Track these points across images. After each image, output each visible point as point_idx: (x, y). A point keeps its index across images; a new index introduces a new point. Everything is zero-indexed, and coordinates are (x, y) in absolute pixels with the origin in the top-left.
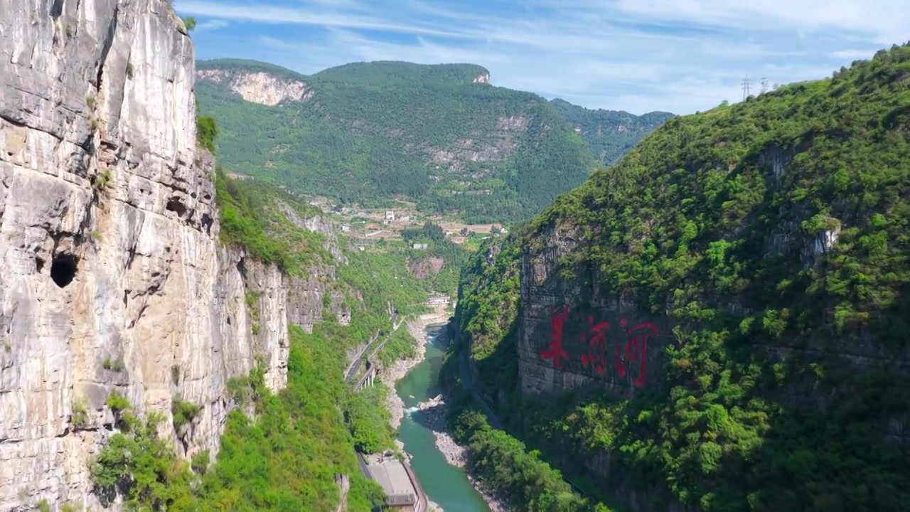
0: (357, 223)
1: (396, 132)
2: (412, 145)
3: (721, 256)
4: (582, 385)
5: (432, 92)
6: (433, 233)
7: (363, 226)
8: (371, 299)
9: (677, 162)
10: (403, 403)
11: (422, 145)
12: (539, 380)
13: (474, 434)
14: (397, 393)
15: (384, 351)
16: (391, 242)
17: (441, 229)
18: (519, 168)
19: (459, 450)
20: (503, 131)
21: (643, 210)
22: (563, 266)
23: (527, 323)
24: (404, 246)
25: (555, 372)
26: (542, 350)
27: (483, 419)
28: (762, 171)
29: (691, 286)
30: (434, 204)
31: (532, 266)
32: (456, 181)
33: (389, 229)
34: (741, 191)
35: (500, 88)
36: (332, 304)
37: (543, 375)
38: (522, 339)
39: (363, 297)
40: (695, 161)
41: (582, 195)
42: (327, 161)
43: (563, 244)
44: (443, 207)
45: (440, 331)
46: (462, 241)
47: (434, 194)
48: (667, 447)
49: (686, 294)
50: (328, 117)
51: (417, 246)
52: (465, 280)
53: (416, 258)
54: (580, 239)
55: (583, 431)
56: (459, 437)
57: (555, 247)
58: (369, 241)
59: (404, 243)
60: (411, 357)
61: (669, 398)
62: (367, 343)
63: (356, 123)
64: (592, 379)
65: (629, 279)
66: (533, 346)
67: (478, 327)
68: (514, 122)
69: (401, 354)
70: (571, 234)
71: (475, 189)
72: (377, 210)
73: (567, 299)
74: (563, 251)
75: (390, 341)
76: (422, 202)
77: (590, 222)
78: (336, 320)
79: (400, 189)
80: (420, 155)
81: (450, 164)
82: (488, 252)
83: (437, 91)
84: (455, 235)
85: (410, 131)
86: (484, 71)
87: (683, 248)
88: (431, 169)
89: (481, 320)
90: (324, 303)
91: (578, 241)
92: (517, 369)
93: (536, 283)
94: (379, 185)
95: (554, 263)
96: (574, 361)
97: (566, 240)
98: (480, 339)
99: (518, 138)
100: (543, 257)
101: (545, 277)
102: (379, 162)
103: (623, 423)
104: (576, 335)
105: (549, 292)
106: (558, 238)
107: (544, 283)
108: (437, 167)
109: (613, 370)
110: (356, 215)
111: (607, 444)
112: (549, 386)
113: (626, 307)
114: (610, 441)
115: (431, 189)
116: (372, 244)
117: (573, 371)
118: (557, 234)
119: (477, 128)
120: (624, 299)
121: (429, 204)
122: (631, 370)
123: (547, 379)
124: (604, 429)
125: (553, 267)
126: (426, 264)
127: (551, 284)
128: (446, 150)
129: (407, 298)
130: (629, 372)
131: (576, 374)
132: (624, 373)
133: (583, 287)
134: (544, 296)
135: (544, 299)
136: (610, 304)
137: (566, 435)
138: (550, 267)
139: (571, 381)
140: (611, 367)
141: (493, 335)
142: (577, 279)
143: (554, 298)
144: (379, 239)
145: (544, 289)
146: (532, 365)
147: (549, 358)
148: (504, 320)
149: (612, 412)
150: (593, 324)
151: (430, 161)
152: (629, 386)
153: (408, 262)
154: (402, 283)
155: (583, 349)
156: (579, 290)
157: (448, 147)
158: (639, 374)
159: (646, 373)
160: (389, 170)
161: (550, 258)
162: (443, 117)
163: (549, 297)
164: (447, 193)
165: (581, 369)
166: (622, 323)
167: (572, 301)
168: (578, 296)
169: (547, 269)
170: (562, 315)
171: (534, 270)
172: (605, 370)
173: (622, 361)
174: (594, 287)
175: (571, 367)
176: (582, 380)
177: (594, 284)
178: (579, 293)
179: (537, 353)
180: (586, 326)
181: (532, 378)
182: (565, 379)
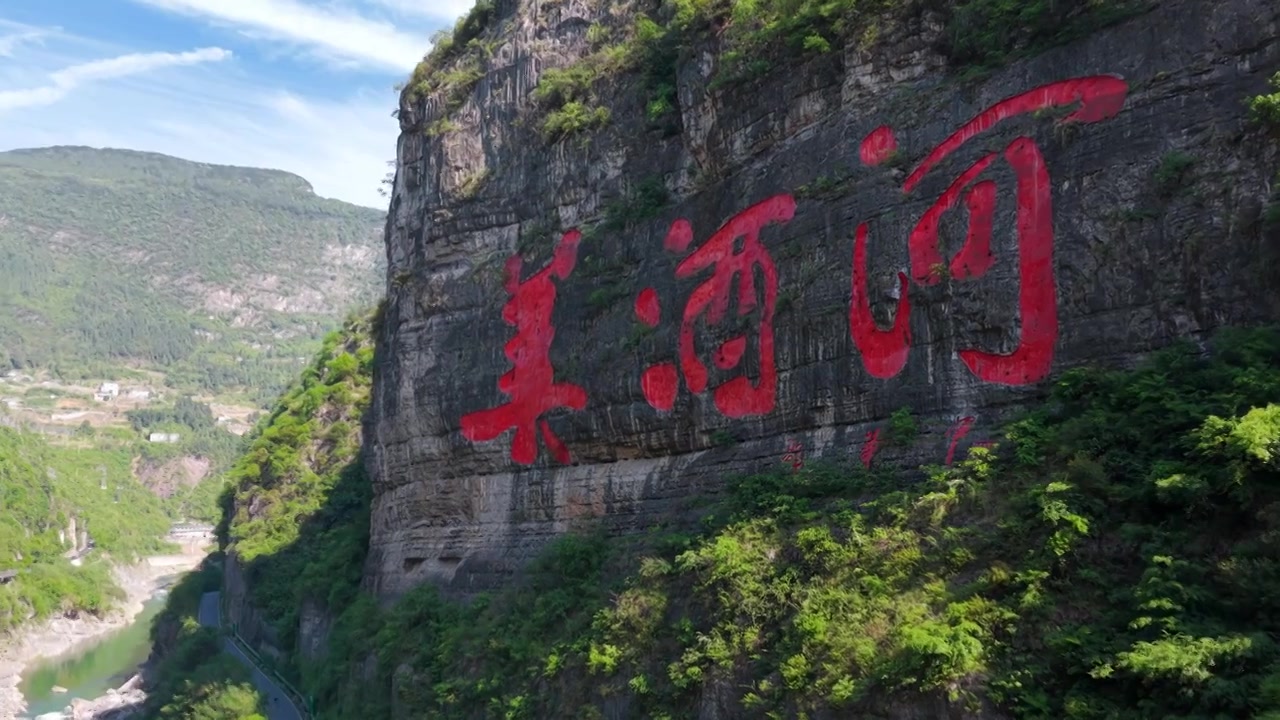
0: (36, 398)
1: (136, 256)
2: (166, 278)
5: (209, 197)
6: (190, 416)
7: (49, 403)
11: (184, 279)
12: (448, 530)
16: (106, 429)
17: (209, 411)
20: (334, 266)
23: (411, 340)
24: (130, 437)
25: (516, 484)
26: (464, 416)
27: (241, 700)
30: (201, 376)
32: (245, 342)
33: (103, 409)
35: (330, 200)
37: (468, 508)
43: (547, 46)
44: (216, 380)
47: (202, 362)
51: (156, 437)
53: (151, 458)
55: (716, 647)
58: (60, 426)
59: (133, 432)
60: (94, 612)
63: (60, 235)
66: (431, 410)
68: (353, 254)
70: (581, 7)
71: (279, 356)
72: (84, 382)
73: (568, 213)
74: (551, 63)
76: (180, 370)
79: (137, 349)
80: (179, 296)
81: (235, 314)
83: (217, 195)
84: (235, 421)
85: (164, 255)
86: (307, 184)
88: (198, 319)
93: (447, 196)
94: (94, 341)
95: (514, 113)
96: (609, 409)
97: (561, 29)
98: (256, 502)
99: (359, 278)
100: (471, 111)
101: (481, 169)
102: (98, 301)
103: (1049, 528)
104: (616, 309)
105: (497, 214)
106: (530, 33)
107: (476, 189)
108: (211, 318)
109: (830, 365)
110: (37, 385)
111: (958, 666)
112: (493, 539)
113: (882, 90)
114: (977, 647)
115: (197, 351)
116: (62, 432)
117: (604, 450)
118: (527, 23)
119: (288, 258)
120: (871, 61)
121: (191, 376)
122: (952, 323)
123: (483, 517)
124: (885, 602)
125: (515, 123)
126: (172, 471)
127: (502, 183)
128: (229, 289)
129: (122, 526)
130: (940, 341)
131: (613, 461)
132: (902, 357)
133: (634, 146)
134: (477, 233)
135: (475, 244)
136: (783, 129)
137: (604, 690)
138: (501, 129)
139: (592, 494)
140: (820, 353)
141: (294, 487)
142: (610, 122)
143: (517, 226)
144: (79, 425)
145: (478, 209)
146: (425, 486)
147: (493, 436)
148: (326, 448)
149: (890, 521)
150: (691, 245)
151: (199, 307)
152: (944, 405)
153: (136, 465)
154: (116, 498)
155: (653, 347)
156: (620, 162)
157: (232, 286)
158: (1013, 324)
159: (1072, 305)
160: (116, 316)
161: (500, 102)
162: (227, 236)
163: (497, 230)
164: (228, 360)
165: (639, 433)
166: (868, 155)
167: (590, 207)
168: (617, 177)
169: (487, 143)
170: (549, 267)
171: (441, 154)
172: (781, 385)
173: (891, 300)
174: (689, 120)
175: (595, 435)
176: (644, 478)
177: (689, 108)
178: (617, 172)
179: (447, 432)
180: (659, 265)
181: (421, 532)
182: (559, 497)
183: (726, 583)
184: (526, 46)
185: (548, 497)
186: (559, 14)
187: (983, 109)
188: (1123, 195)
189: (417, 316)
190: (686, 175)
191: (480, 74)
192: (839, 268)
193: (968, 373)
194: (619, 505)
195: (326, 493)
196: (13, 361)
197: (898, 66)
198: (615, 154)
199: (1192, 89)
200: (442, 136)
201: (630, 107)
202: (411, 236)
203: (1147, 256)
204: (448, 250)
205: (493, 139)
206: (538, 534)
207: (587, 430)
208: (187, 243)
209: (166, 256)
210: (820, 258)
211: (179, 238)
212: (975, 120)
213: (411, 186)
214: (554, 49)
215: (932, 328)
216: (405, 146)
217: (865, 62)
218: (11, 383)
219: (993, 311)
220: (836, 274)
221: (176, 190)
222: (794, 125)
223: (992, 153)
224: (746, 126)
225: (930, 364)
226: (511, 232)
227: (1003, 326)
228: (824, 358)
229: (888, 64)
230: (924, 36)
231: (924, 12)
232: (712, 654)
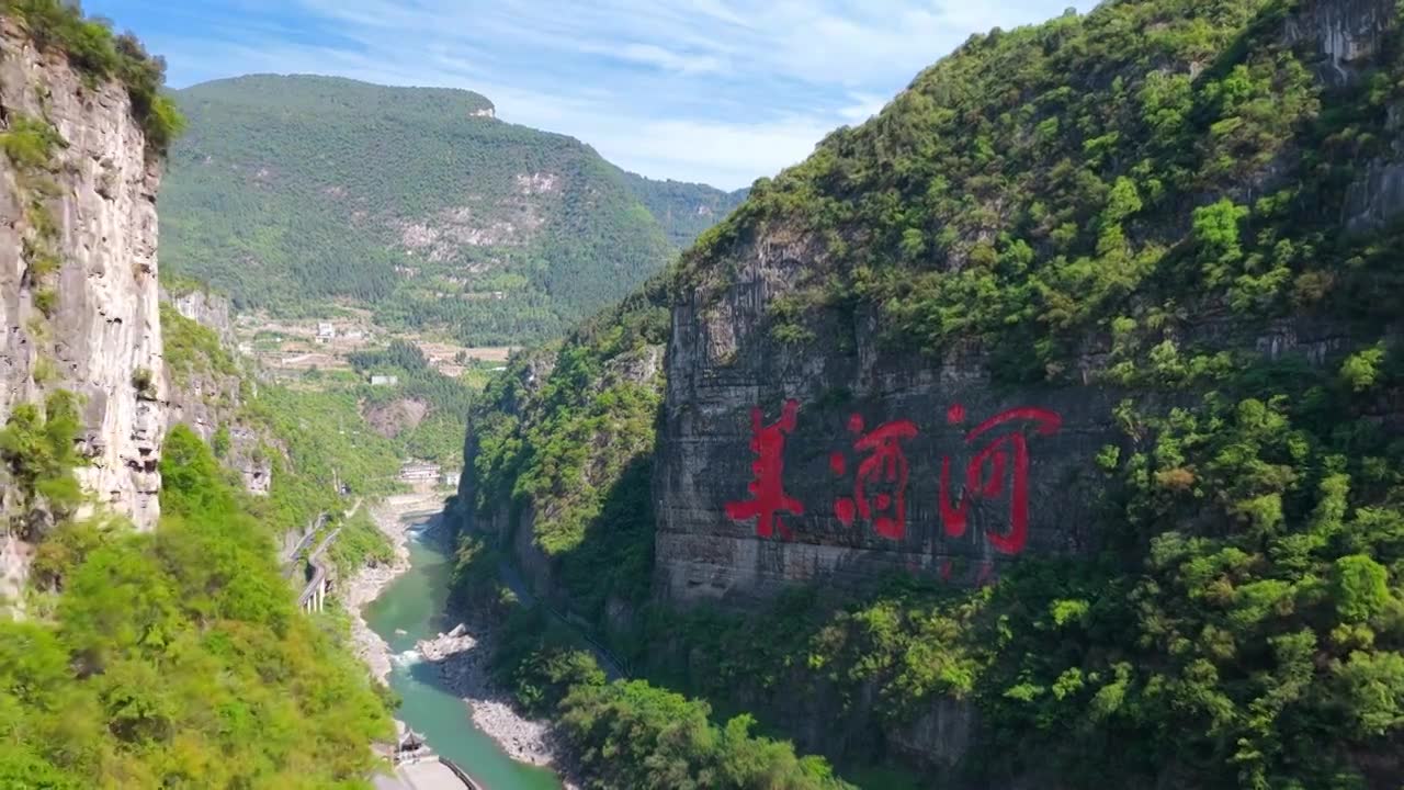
0: (265, 342)
1: (335, 192)
2: (363, 214)
3: (1231, 233)
4: (837, 568)
5: (398, 127)
6: (406, 359)
7: (275, 345)
8: (305, 457)
9: (1047, 77)
10: (385, 645)
11: (381, 215)
13: (566, 694)
14: (369, 626)
15: (338, 548)
16: (331, 372)
17: (420, 353)
18: (550, 258)
19: (532, 730)
20: (523, 196)
21: (976, 181)
22: (781, 317)
23: (690, 448)
24: (354, 381)
25: (761, 547)
26: (727, 502)
27: (586, 661)
28: (1298, 52)
29: (1153, 310)
30: (405, 313)
31: (701, 328)
32: (442, 277)
33: (324, 352)
34: (1252, 97)
35: (515, 126)
36: (233, 452)
37: (729, 555)
38: (676, 485)
39: (289, 452)
40: (1098, 67)
41: (812, 175)
42: (208, 236)
43: (774, 274)
44: (420, 317)
45: (428, 522)
46: (459, 373)
47: (405, 298)
48: (1205, 677)
49: (1142, 327)
51: (377, 380)
52: (479, 423)
53: (375, 401)
54: (817, 259)
55: (870, 663)
56: (527, 701)
57: (758, 281)
58: (290, 371)
59: (355, 376)
60: (386, 562)
61: (1148, 561)
62: (303, 533)
63: (263, 173)
64: (865, 551)
65: (970, 317)
67: (546, 482)
68: (541, 183)
69: (368, 556)
70: (796, 251)
71: (476, 290)
72: (301, 322)
73: (789, 388)
74: (777, 287)
75: (346, 531)
76: (383, 309)
77: (841, 225)
78: (241, 484)
79: (343, 287)
80: (379, 232)
81: (432, 248)
82: (526, 372)
83: (407, 125)
84: (445, 362)
85: (363, 192)
86: (488, 105)
87: (1113, 234)
88: (398, 255)
89: (551, 470)
90: (217, 449)
91: (812, 265)
92: (651, 554)
93: (711, 361)
94: (305, 280)
95: (754, 316)
96: (816, 518)
97: (783, 264)
98: (550, 506)
99: (548, 209)
100: (726, 306)
101: (733, 348)
102: (304, 241)
103: (998, 634)
104: (820, 460)
105: (744, 378)
106: (763, 263)
107: (731, 360)
109: (930, 524)
110: (262, 328)
111: (961, 686)
112: (746, 578)
113: (960, 381)
114: (968, 679)
115: (399, 288)
116: (292, 375)
117: (813, 538)
118: (761, 255)
119: (478, 190)
120: (955, 364)
121: (396, 313)
122: (983, 518)
123: (741, 563)
124: (939, 654)
125: (755, 323)
126: (396, 411)
127: (747, 360)
128: (424, 224)
129: (363, 468)
130: (979, 523)
131: (819, 545)
132: (963, 526)
133: (830, 357)
134: (731, 388)
135: (730, 394)
136: (912, 382)
137: (817, 678)
138: (746, 324)
139: (807, 562)
140: (925, 517)
141: (578, 497)
142: (817, 340)
143: (757, 388)
144: (307, 368)
145: (732, 373)
146: (700, 538)
147: (746, 517)
148: (599, 467)
149: (948, 615)
150: (862, 432)
151: (397, 242)
152: (979, 556)
153: (362, 408)
154: (353, 442)
155: (841, 488)
156: (822, 365)
157: (427, 220)
158: (1009, 524)
159: (1033, 521)
160: (322, 254)
161: (745, 305)
162: (418, 168)
163: (744, 388)
164: (428, 295)
165: (833, 533)
166: (952, 417)
167: (804, 390)
168: (820, 374)
169: (737, 330)
170: (779, 423)
171: (707, 333)
172: (907, 527)
173: (958, 499)
174: (861, 352)
175: (808, 529)
176: (834, 558)
177: (862, 346)
178: (820, 371)
179: (715, 510)
180: (844, 439)
181: (698, 566)
182: (787, 560)
183: (876, 633)
184: (763, 271)
185: (780, 558)
186: (782, 252)
187: (1004, 411)
188: (1055, 475)
189: (694, 434)
190: (860, 383)
191: (730, 283)
192: (935, 475)
193: (990, 542)
194: (821, 571)
195: (602, 501)
196: (234, 301)
198: (818, 360)
201: (827, 333)
203: (1061, 507)
204: (713, 395)
205: (740, 328)
206: (774, 579)
207: (803, 526)
210: (927, 467)
211: (373, 173)
212: (1000, 415)
213: (685, 343)
214: (779, 277)
215: (975, 517)
216: (679, 314)
217: (952, 365)
218: (239, 326)
219: (1001, 516)
220: (934, 477)
222: (917, 382)
223: (1005, 435)
224: (893, 372)
225: (974, 534)
227: (1005, 524)
228: (927, 520)
229: (963, 368)
232: (870, 667)
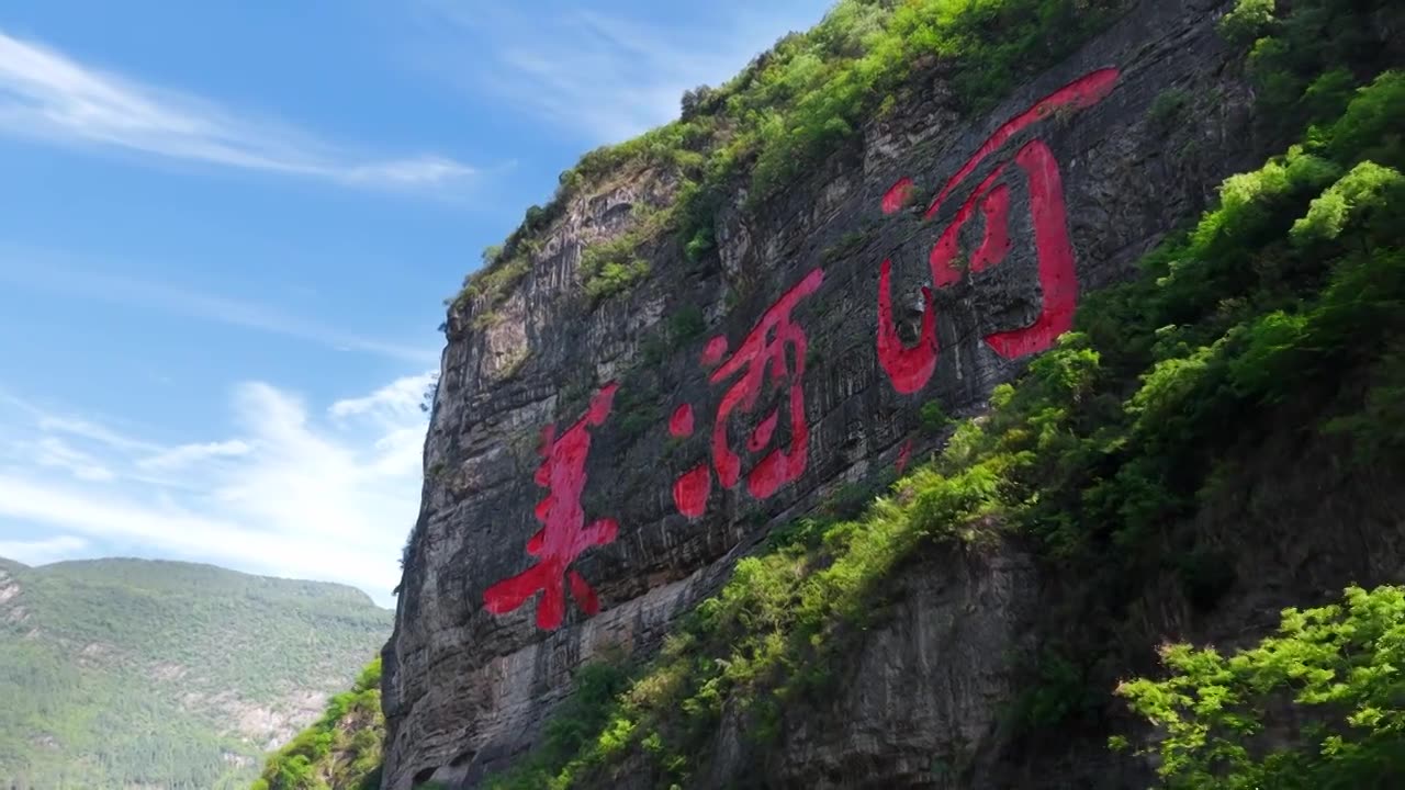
1: (172, 671)
5: (263, 607)
11: (220, 697)
12: (467, 727)
23: (440, 530)
25: (540, 654)
26: (488, 590)
31: (475, 341)
37: (487, 700)
43: (593, 232)
50: (34, 634)
54: (658, 192)
55: (737, 666)
57: (567, 249)
63: (93, 649)
70: (627, 194)
73: (606, 371)
79: (154, 775)
80: (213, 716)
81: (272, 736)
88: (231, 742)
93: (486, 380)
94: (110, 766)
95: (558, 294)
96: (640, 530)
97: (606, 216)
100: (518, 302)
101: (522, 352)
102: (121, 722)
104: (650, 434)
105: (536, 388)
106: (578, 223)
107: (516, 369)
108: (245, 740)
109: (859, 397)
112: (512, 721)
113: (902, 155)
115: (223, 779)
117: (635, 582)
118: (574, 216)
119: (337, 674)
120: (889, 132)
122: (974, 313)
123: (503, 701)
125: (558, 303)
127: (543, 359)
128: (268, 708)
130: (966, 336)
131: (645, 591)
132: (930, 366)
133: (673, 292)
134: (514, 412)
135: (512, 423)
136: (812, 222)
138: (544, 313)
139: (621, 633)
140: (850, 389)
142: (648, 279)
143: (555, 397)
145: (516, 386)
146: (443, 689)
147: (518, 605)
148: (346, 761)
150: (725, 355)
151: (232, 727)
155: (686, 455)
156: (659, 310)
157: (272, 704)
158: (1034, 294)
159: (1089, 257)
160: (139, 739)
161: (546, 289)
162: (273, 649)
163: (534, 404)
165: (671, 548)
167: (629, 357)
168: (656, 324)
169: (530, 329)
170: (584, 418)
171: (483, 344)
172: (813, 438)
173: (917, 313)
174: (725, 253)
175: (625, 565)
176: (675, 597)
177: (726, 241)
178: (655, 320)
179: (469, 616)
180: (693, 380)
181: (434, 741)
182: (586, 650)
183: (750, 610)
184: (572, 236)
185: (573, 654)
186: (606, 204)
187: (993, 132)
188: (1126, 151)
189: (447, 504)
190: (724, 304)
191: (526, 268)
192: (866, 306)
193: (996, 356)
194: (648, 634)
197: (915, 131)
198: (654, 303)
199: (1174, 50)
200: (485, 328)
201: (670, 261)
202: (447, 435)
203: (1152, 189)
204: (484, 434)
205: (535, 323)
206: (561, 698)
207: (616, 562)
208: (229, 656)
209: (204, 671)
210: (847, 307)
211: (221, 652)
212: (987, 143)
213: (452, 388)
214: (599, 234)
215: (957, 328)
216: (450, 353)
217: (884, 133)
219: (1013, 287)
220: (864, 312)
221: (225, 601)
222: (822, 214)
223: (1002, 163)
224: (778, 233)
225: (957, 362)
226: (550, 404)
227: (1023, 297)
228: (854, 393)
229: (906, 131)
230: (937, 99)
231: (936, 80)
232: (731, 674)
